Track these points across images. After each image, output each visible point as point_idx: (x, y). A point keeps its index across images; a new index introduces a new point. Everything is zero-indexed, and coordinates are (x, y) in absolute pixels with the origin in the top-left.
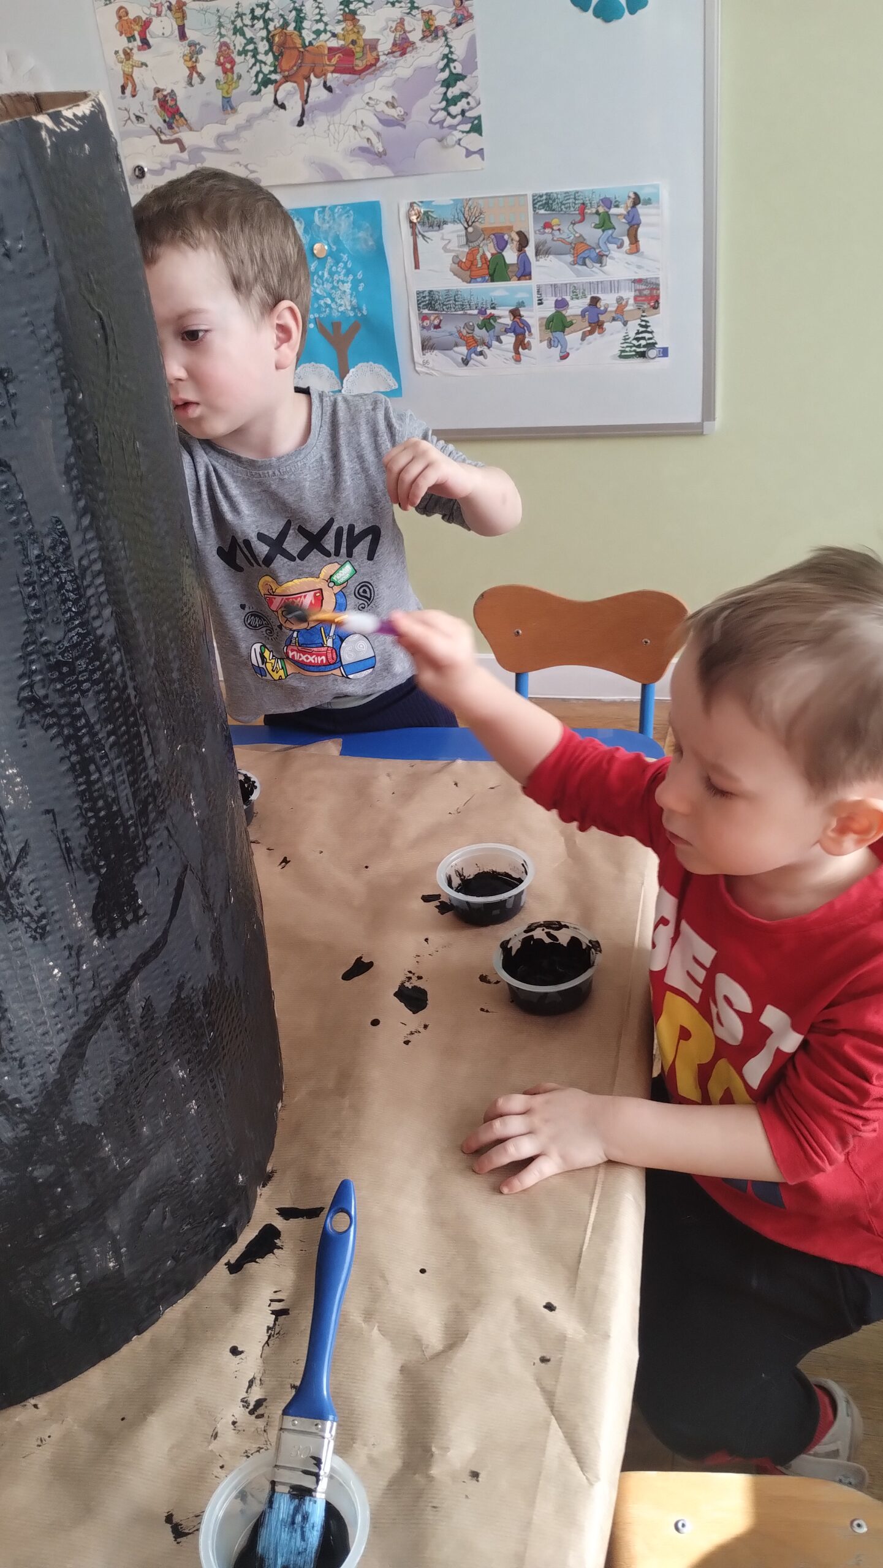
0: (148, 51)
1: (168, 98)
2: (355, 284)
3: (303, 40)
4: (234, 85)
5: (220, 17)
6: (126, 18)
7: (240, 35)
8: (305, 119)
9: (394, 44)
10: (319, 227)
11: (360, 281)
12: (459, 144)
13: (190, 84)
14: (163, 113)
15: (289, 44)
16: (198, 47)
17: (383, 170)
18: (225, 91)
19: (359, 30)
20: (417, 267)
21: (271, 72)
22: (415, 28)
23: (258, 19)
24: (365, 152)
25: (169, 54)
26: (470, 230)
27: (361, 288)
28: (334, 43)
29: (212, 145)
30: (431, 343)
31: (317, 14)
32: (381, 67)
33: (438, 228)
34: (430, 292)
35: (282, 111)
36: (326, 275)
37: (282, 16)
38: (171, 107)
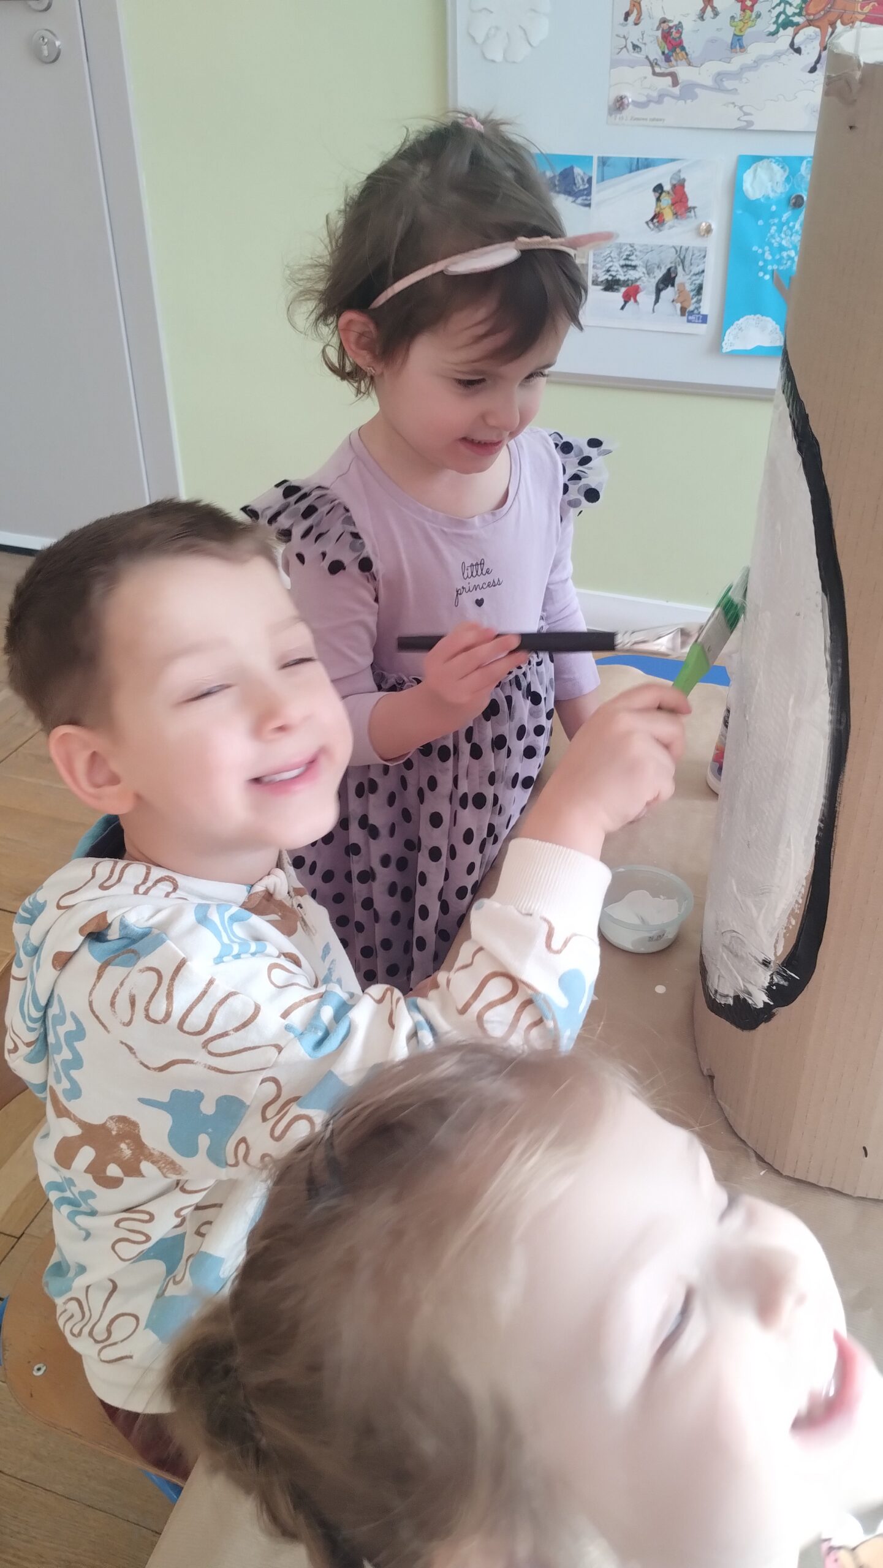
1: (674, 30)
4: (750, 23)
8: (818, 66)
10: (802, 177)
13: (702, 18)
14: (664, 44)
18: (738, 29)
21: (794, 14)
29: (709, 82)
35: (797, 55)
38: (674, 39)
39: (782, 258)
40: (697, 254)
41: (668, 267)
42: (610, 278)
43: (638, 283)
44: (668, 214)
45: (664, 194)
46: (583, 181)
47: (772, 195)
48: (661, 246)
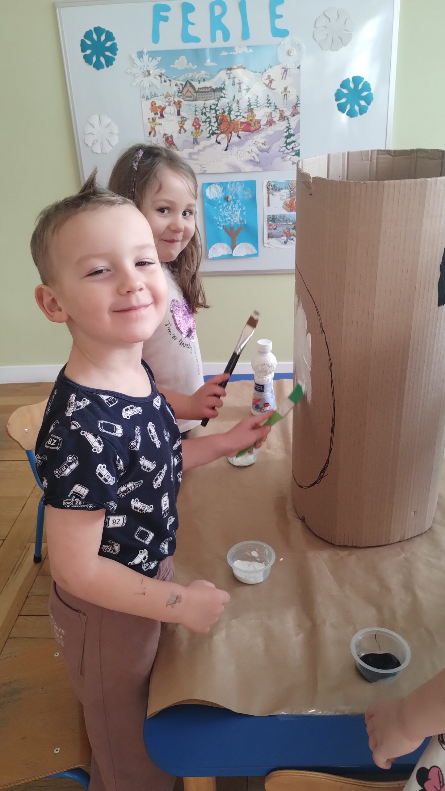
0: (163, 119)
1: (169, 138)
2: (242, 212)
3: (231, 118)
4: (199, 134)
5: (196, 108)
6: (155, 106)
7: (204, 115)
8: (228, 148)
9: (267, 122)
10: (229, 190)
11: (244, 211)
12: (290, 160)
13: (180, 133)
15: (225, 119)
16: (185, 119)
17: (258, 169)
18: (195, 136)
19: (253, 115)
20: (269, 205)
21: (216, 130)
22: (276, 116)
23: (213, 109)
24: (252, 161)
25: (172, 121)
26: (292, 192)
27: (244, 214)
28: (243, 120)
30: (272, 235)
31: (237, 109)
32: (261, 130)
33: (278, 191)
34: (273, 215)
35: (219, 145)
36: (230, 208)
37: (223, 109)
38: (170, 141)
39: (226, 220)
47: (218, 197)
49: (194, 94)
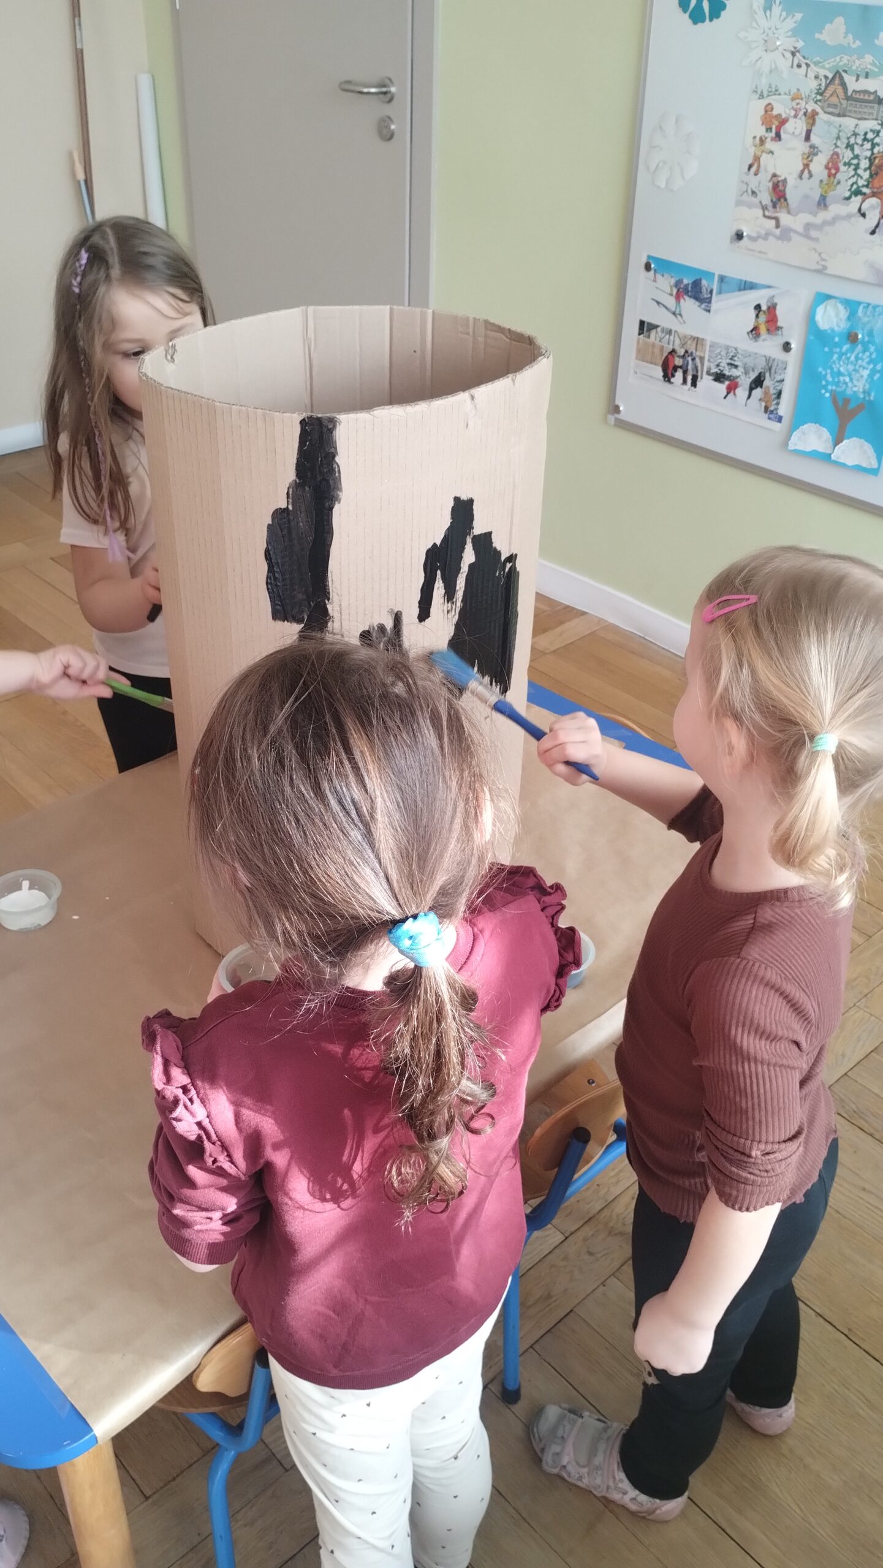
0: (778, 143)
1: (780, 184)
4: (832, 188)
5: (840, 131)
6: (770, 113)
7: (850, 150)
8: (877, 230)
13: (801, 177)
14: (773, 194)
16: (816, 150)
18: (824, 190)
21: (863, 186)
23: (868, 141)
25: (792, 149)
27: (875, 377)
29: (800, 229)
35: (862, 218)
38: (781, 191)
39: (839, 382)
40: (780, 366)
41: (760, 371)
42: (719, 372)
43: (738, 380)
44: (763, 329)
45: (761, 313)
46: (707, 290)
47: (836, 328)
48: (756, 354)
49: (842, 101)
